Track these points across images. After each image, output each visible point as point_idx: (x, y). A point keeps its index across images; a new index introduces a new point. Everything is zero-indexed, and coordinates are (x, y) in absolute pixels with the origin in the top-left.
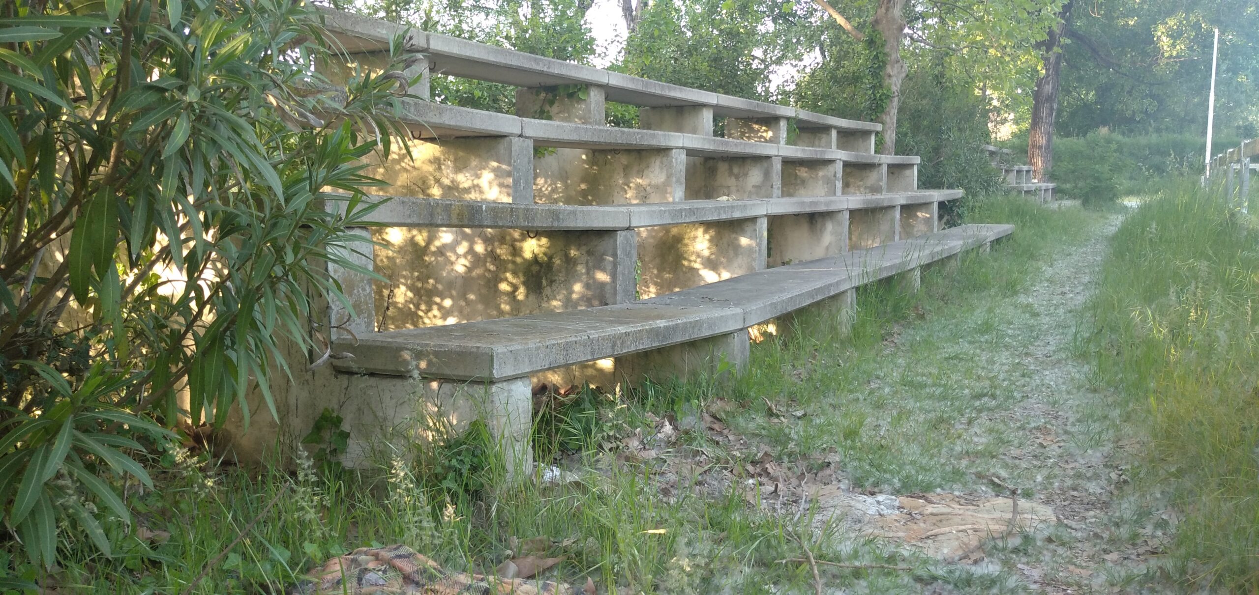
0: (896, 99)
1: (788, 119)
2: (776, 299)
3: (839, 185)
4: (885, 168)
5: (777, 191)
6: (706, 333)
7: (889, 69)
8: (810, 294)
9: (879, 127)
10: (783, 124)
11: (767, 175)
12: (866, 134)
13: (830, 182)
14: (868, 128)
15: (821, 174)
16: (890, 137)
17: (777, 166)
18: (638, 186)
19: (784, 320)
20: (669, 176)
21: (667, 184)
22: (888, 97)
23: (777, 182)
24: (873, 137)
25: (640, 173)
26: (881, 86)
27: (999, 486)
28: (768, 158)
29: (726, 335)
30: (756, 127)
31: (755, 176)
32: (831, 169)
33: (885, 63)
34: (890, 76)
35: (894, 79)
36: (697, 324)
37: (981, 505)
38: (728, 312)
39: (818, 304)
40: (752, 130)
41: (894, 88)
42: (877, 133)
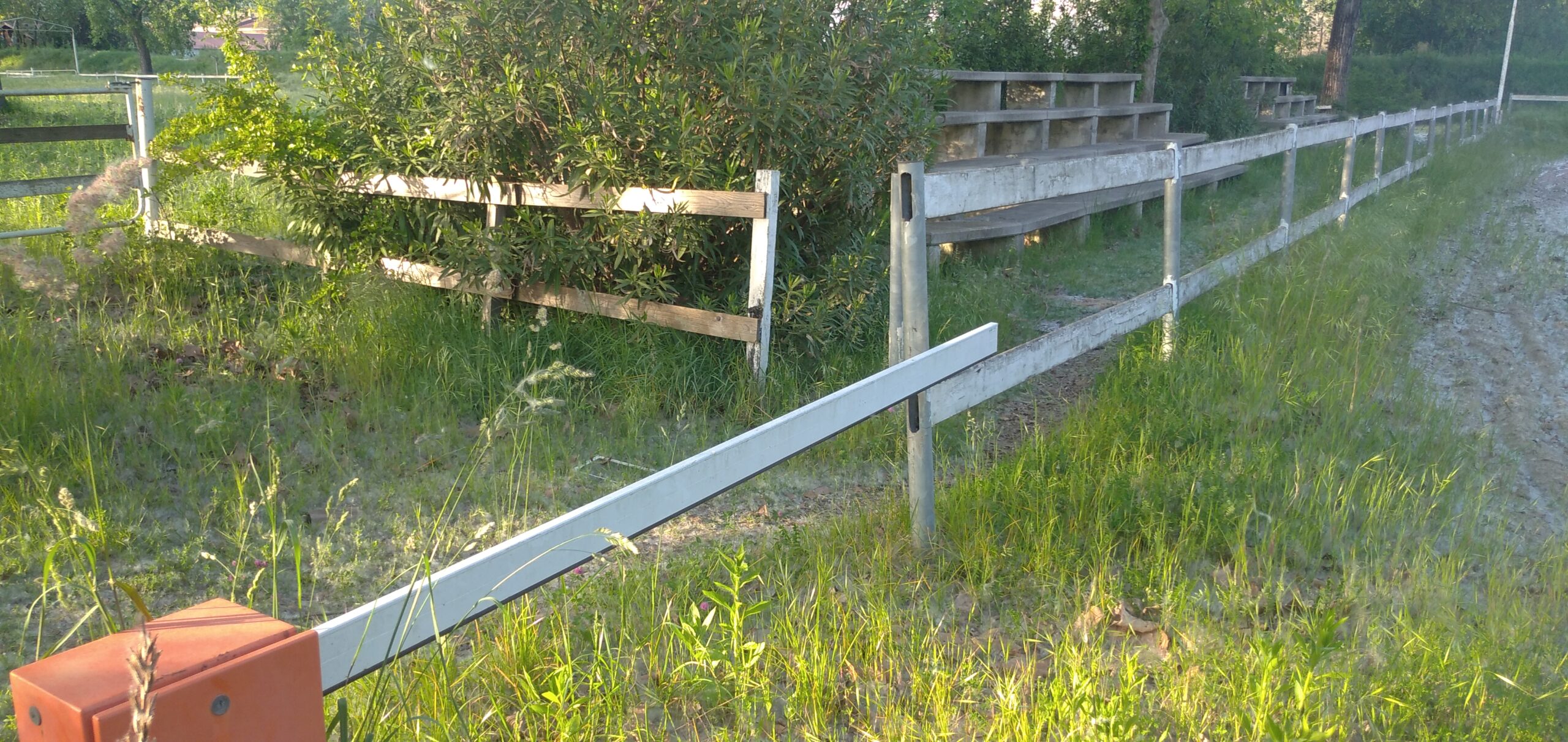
0: (1157, 50)
1: (1057, 82)
2: (1039, 219)
3: (1094, 135)
4: (1136, 119)
5: (1045, 146)
6: (1004, 234)
7: (1152, 23)
8: (1060, 217)
9: (1138, 77)
10: (1053, 86)
11: (1039, 133)
12: (1127, 84)
13: (1087, 133)
14: (1127, 80)
15: (1081, 126)
16: (1150, 83)
17: (1046, 127)
18: (956, 146)
19: (1044, 232)
20: (976, 141)
21: (974, 146)
22: (1149, 48)
23: (1045, 137)
24: (1133, 86)
25: (957, 138)
26: (1144, 38)
28: (1040, 122)
29: (1013, 236)
30: (1033, 88)
31: (1030, 134)
32: (1088, 123)
33: (1148, 18)
34: (1152, 29)
35: (1156, 32)
36: (1000, 230)
38: (1014, 225)
39: (1065, 223)
40: (1029, 90)
41: (1156, 40)
42: (1137, 82)
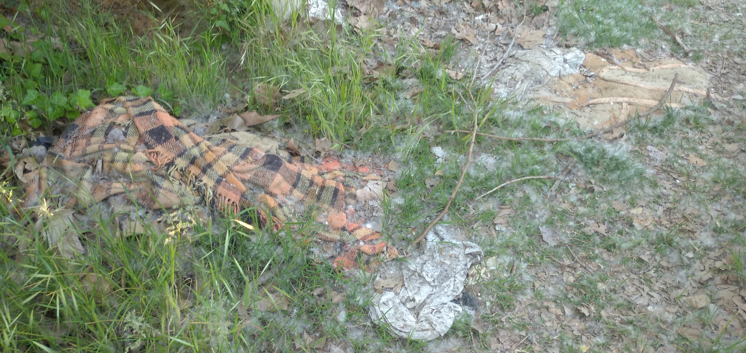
27: (678, 44)
37: (651, 69)
